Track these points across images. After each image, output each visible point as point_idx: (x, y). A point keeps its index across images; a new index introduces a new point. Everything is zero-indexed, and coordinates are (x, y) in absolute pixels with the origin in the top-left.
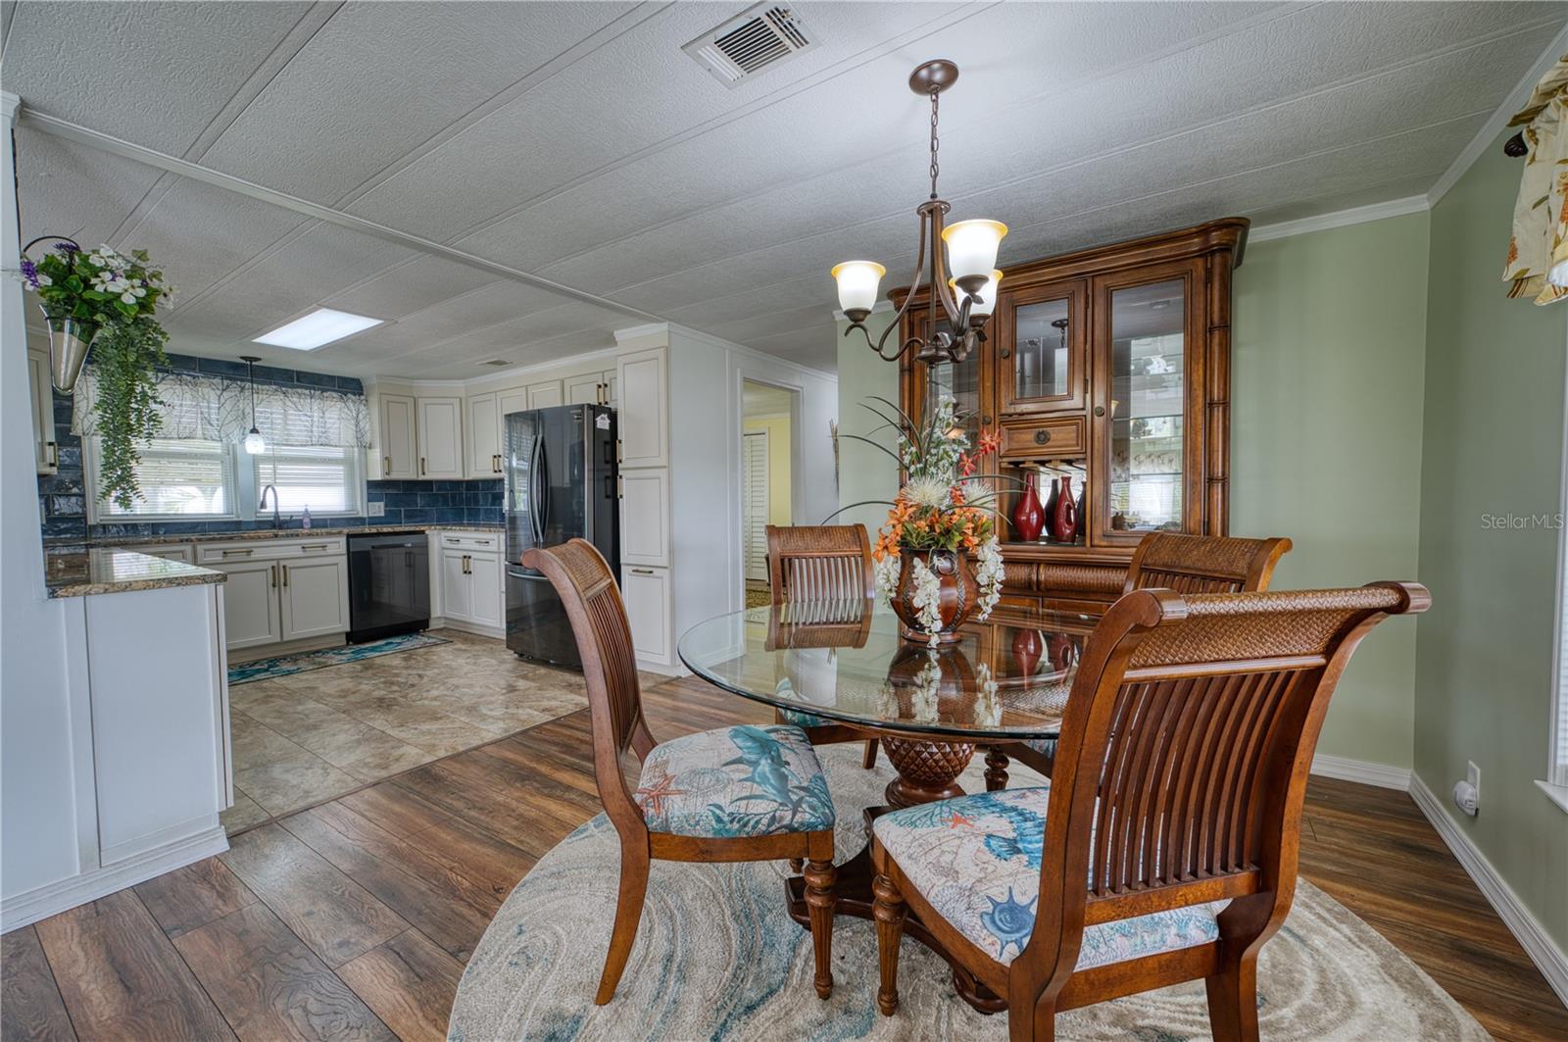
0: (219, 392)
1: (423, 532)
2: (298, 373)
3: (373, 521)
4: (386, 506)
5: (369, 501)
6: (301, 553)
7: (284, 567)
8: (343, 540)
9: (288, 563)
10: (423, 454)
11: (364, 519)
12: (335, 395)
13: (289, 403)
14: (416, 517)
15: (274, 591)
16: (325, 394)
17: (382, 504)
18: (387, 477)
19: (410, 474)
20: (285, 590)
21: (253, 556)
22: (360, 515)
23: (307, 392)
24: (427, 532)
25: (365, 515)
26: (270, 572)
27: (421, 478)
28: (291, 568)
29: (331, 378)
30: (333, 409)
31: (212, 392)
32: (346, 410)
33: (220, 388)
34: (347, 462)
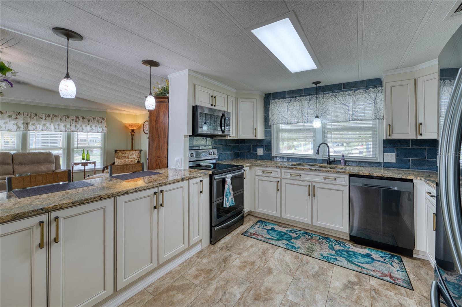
0: (308, 101)
1: (411, 181)
2: (344, 84)
3: (387, 166)
4: (397, 156)
5: (384, 152)
6: (322, 180)
7: (314, 186)
8: (347, 177)
9: (317, 185)
10: (420, 120)
11: (381, 163)
12: (362, 91)
13: (337, 100)
14: (423, 165)
15: (309, 198)
16: (356, 92)
17: (394, 155)
19: (411, 135)
20: (314, 198)
21: (302, 178)
22: (378, 161)
23: (347, 93)
24: (414, 181)
25: (381, 161)
26: (308, 187)
27: (420, 137)
28: (318, 188)
29: (362, 82)
30: (361, 98)
31: (306, 102)
32: (369, 98)
33: (309, 100)
34: (373, 129)
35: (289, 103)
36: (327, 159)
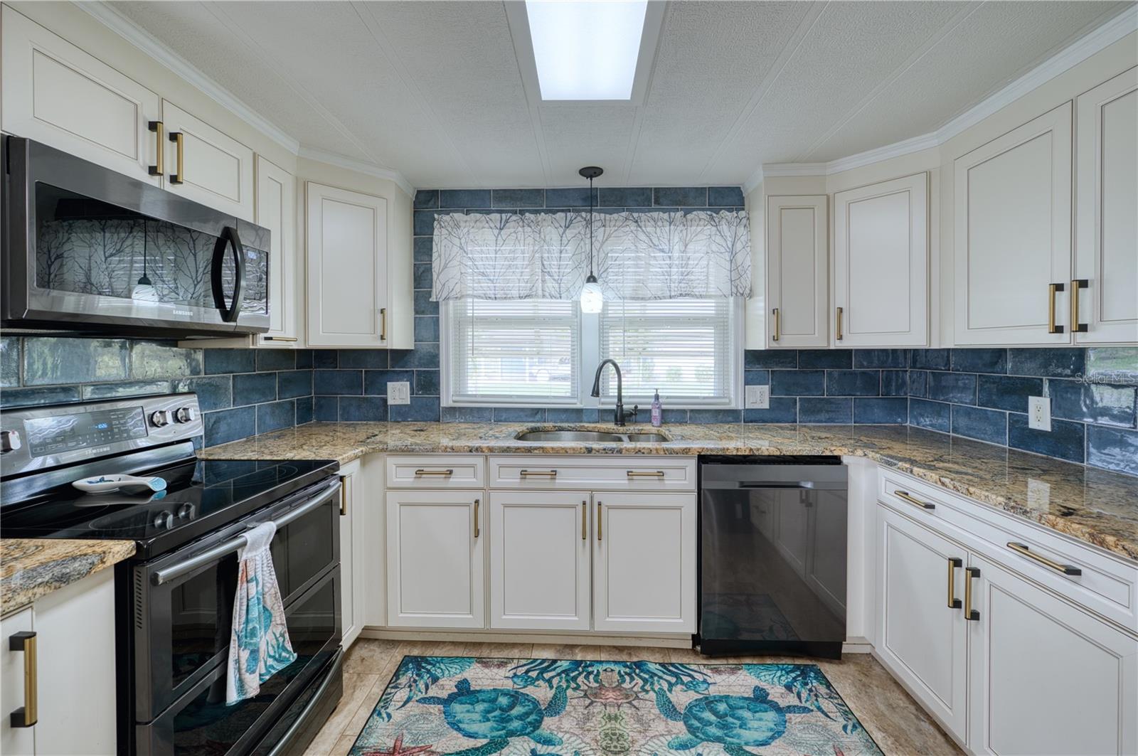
0: (561, 230)
1: (835, 460)
2: (657, 190)
3: (753, 418)
4: (772, 392)
5: (747, 383)
6: (623, 482)
7: (600, 504)
8: (692, 465)
9: (607, 499)
10: (840, 301)
11: (740, 411)
12: (702, 215)
13: (642, 237)
14: (820, 411)
15: (584, 545)
16: (689, 216)
17: (766, 389)
18: (775, 346)
19: (816, 341)
20: (600, 545)
21: (560, 481)
22: (733, 406)
23: (666, 216)
24: (845, 460)
25: (741, 407)
26: (580, 508)
27: (835, 345)
28: (609, 508)
29: (700, 191)
30: (701, 237)
31: (554, 230)
32: (718, 239)
33: (563, 225)
34: (719, 323)
35: (501, 229)
36: (614, 407)
